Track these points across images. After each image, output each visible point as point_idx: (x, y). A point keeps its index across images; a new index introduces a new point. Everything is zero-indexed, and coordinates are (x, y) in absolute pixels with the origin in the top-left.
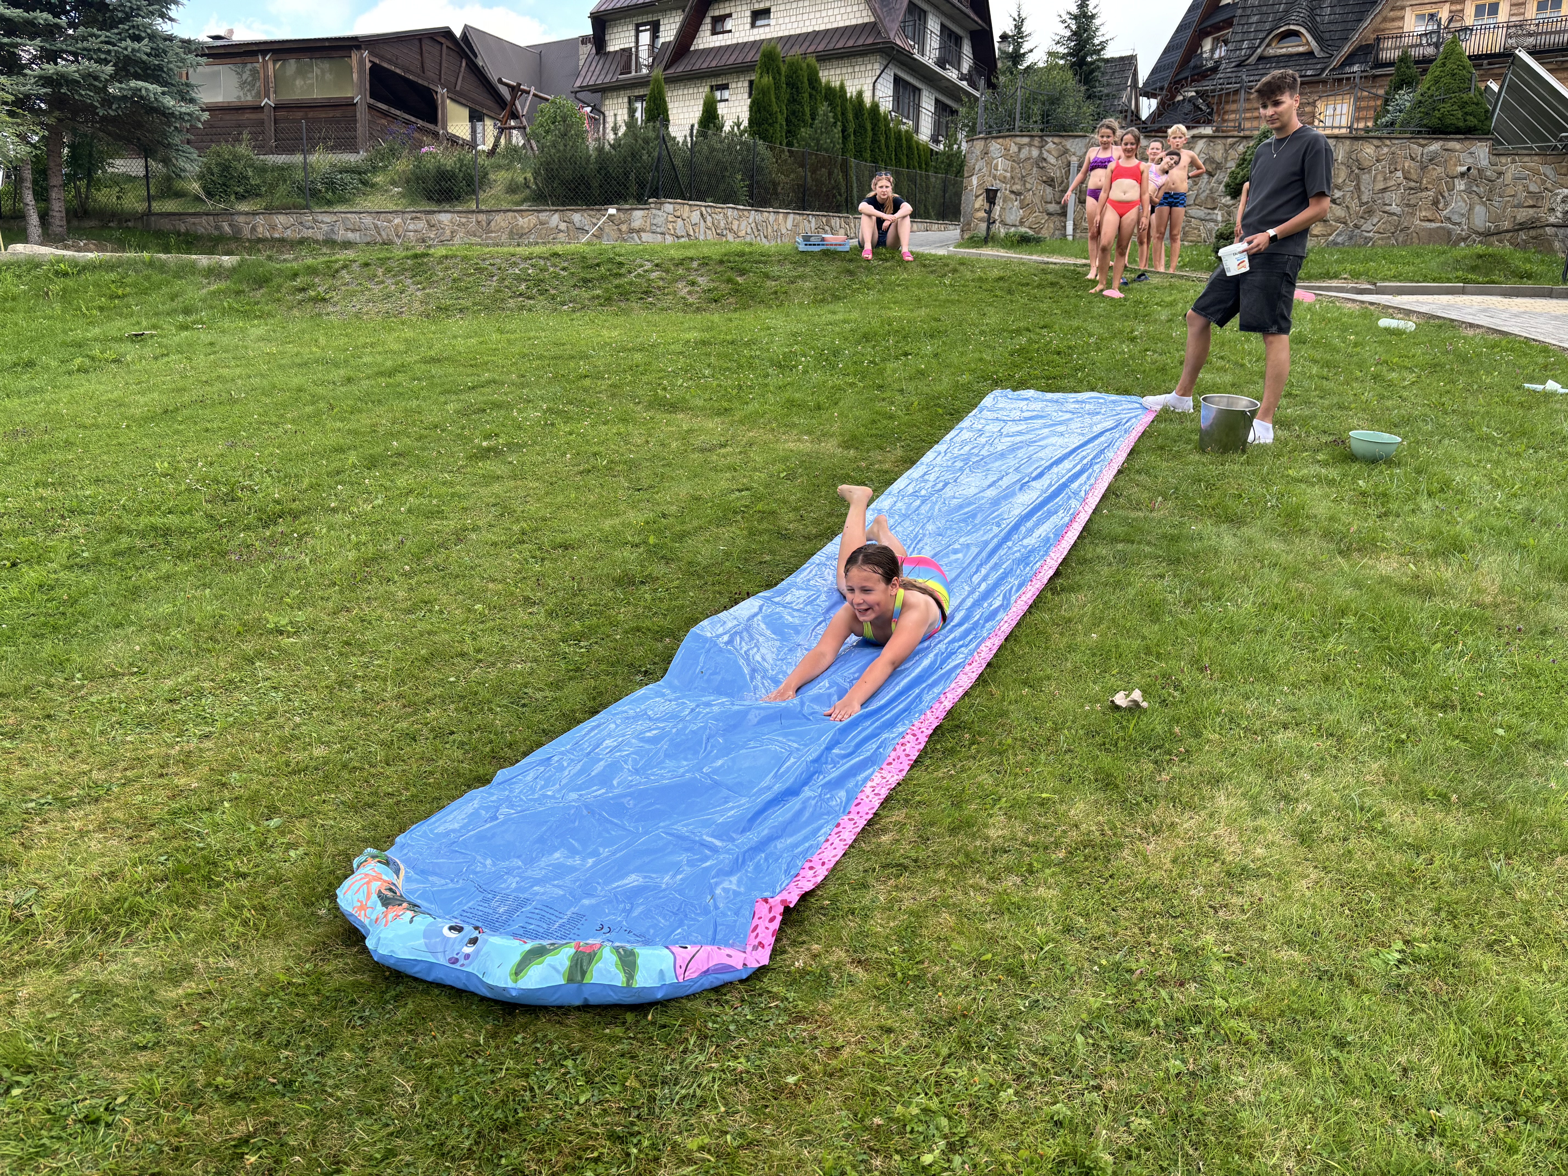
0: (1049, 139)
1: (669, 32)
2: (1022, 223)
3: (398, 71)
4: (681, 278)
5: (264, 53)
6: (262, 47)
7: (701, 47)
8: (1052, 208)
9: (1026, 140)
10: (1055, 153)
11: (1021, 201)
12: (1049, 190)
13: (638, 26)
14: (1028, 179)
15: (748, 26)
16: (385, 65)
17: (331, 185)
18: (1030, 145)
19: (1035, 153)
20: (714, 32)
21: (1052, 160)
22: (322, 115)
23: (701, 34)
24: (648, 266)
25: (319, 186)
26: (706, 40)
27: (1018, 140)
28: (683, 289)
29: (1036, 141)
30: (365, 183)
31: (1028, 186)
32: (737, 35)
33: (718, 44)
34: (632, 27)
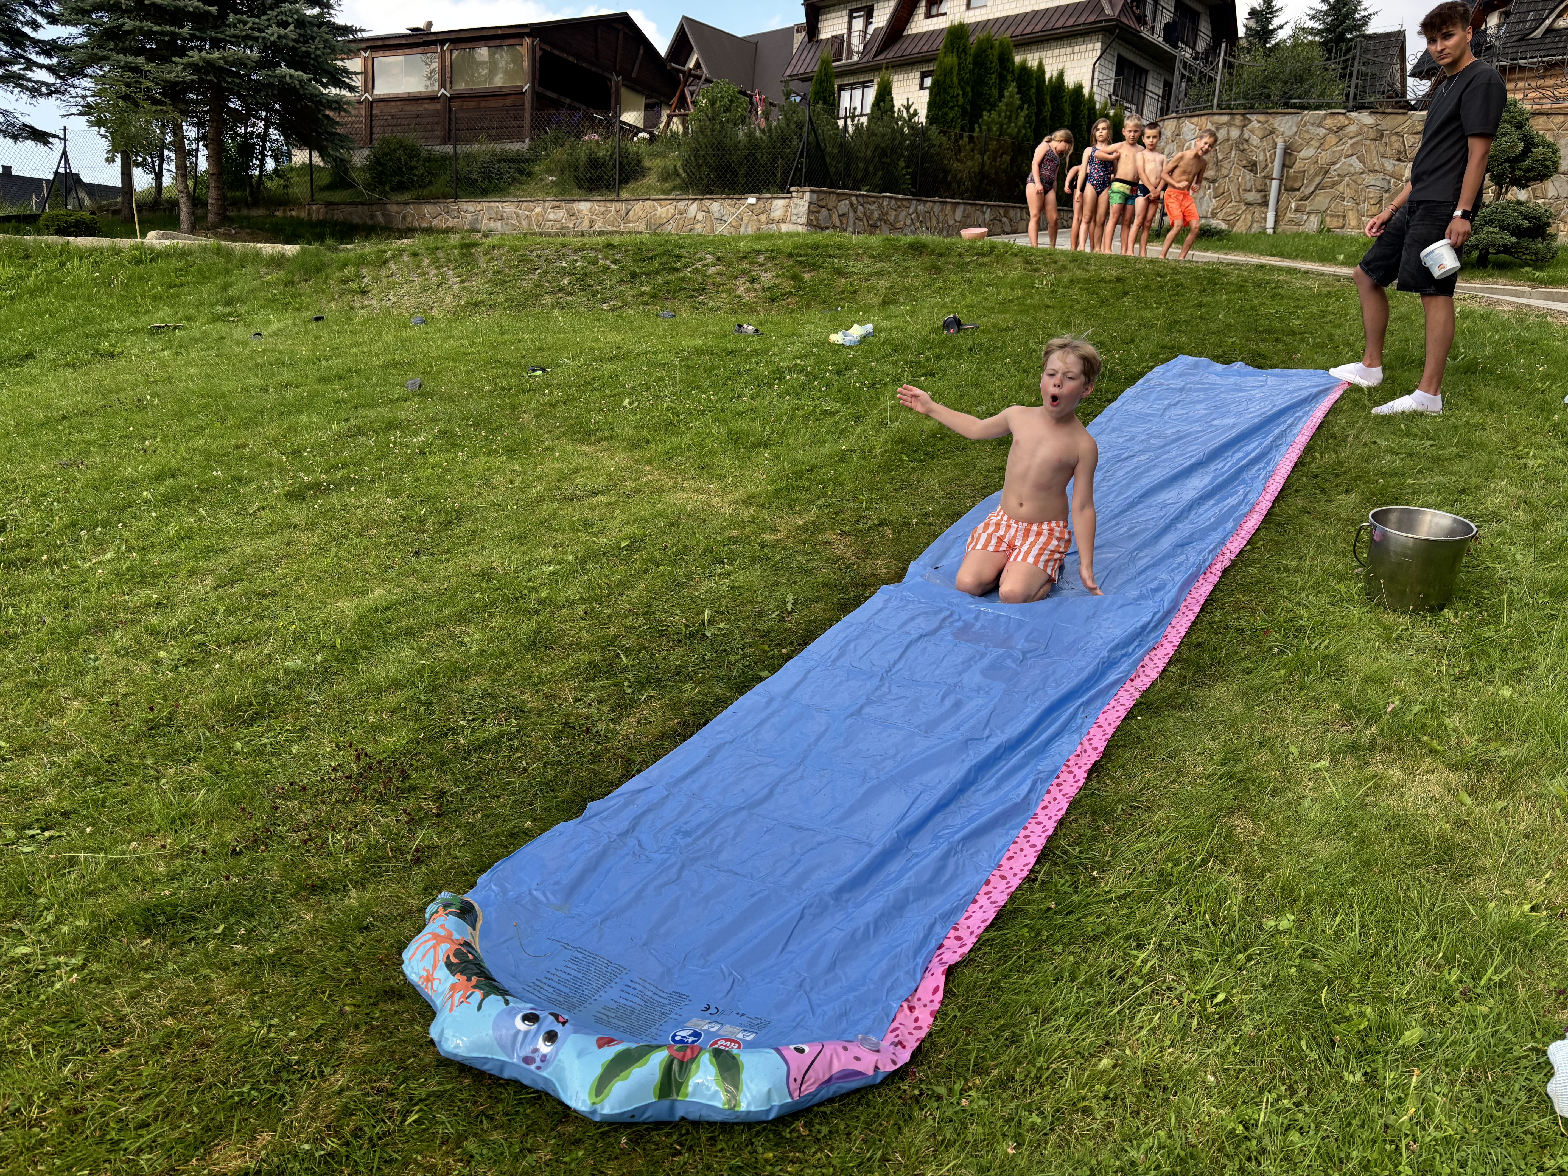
0: (1253, 118)
1: (882, 18)
2: (1214, 215)
3: (571, 59)
4: (743, 273)
5: (443, 42)
6: (441, 37)
7: (914, 31)
8: (1252, 196)
9: (1225, 118)
10: (1260, 134)
11: (1215, 189)
12: (1249, 175)
13: (851, 12)
14: (1225, 164)
15: (964, 8)
16: (557, 52)
17: (487, 174)
18: (1229, 124)
19: (1235, 133)
20: (928, 16)
21: (1255, 140)
22: (494, 104)
23: (916, 18)
24: (710, 259)
25: (474, 176)
26: (920, 25)
27: (1216, 118)
28: (741, 286)
29: (1238, 120)
30: (521, 172)
31: (1224, 172)
32: (951, 17)
33: (931, 28)
34: (845, 13)
